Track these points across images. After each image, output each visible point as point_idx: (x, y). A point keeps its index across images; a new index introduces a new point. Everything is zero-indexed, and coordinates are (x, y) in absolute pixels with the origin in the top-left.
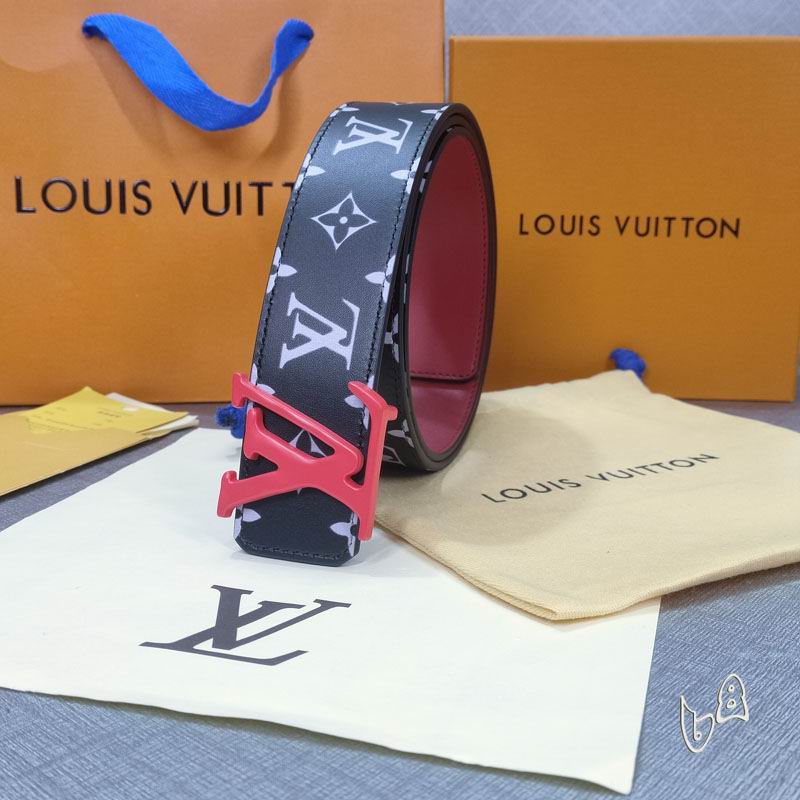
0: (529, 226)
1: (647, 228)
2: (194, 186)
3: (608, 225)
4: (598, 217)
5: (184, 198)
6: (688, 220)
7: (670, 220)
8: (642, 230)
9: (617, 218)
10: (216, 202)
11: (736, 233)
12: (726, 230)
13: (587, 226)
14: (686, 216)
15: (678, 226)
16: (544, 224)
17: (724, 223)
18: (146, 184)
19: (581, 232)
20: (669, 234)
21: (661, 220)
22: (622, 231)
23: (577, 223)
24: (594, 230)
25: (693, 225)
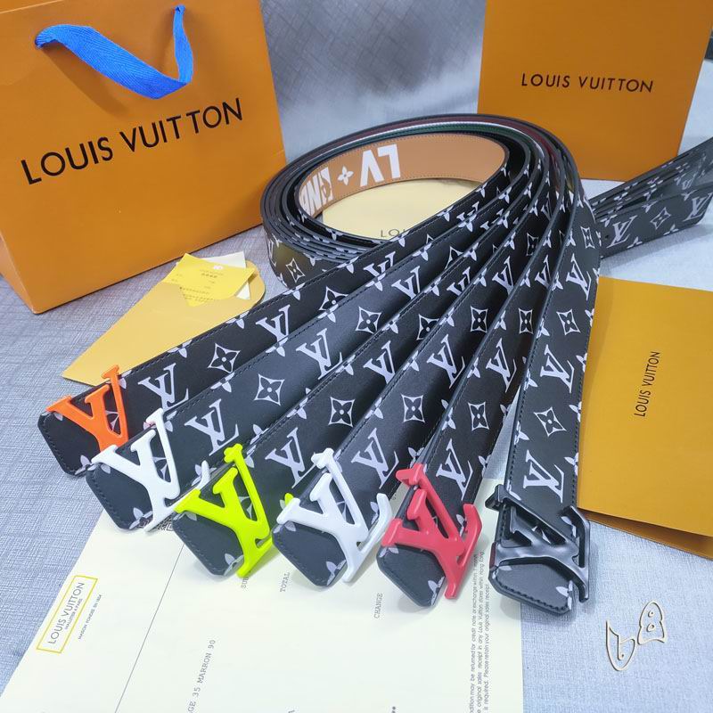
0: (527, 81)
1: (596, 85)
2: (135, 130)
3: (574, 82)
4: (568, 77)
5: (131, 142)
6: (622, 80)
7: (611, 80)
8: (594, 85)
9: (580, 78)
10: (150, 139)
11: (650, 90)
12: (644, 87)
13: (562, 81)
14: (623, 78)
15: (616, 84)
16: (537, 80)
17: (643, 83)
18: (106, 139)
19: (558, 86)
20: (610, 88)
21: (606, 80)
22: (582, 85)
23: (556, 80)
24: (566, 84)
25: (625, 83)
